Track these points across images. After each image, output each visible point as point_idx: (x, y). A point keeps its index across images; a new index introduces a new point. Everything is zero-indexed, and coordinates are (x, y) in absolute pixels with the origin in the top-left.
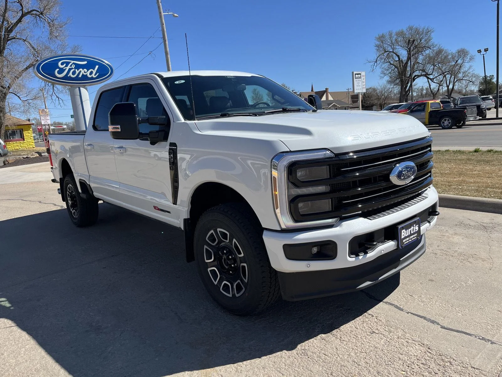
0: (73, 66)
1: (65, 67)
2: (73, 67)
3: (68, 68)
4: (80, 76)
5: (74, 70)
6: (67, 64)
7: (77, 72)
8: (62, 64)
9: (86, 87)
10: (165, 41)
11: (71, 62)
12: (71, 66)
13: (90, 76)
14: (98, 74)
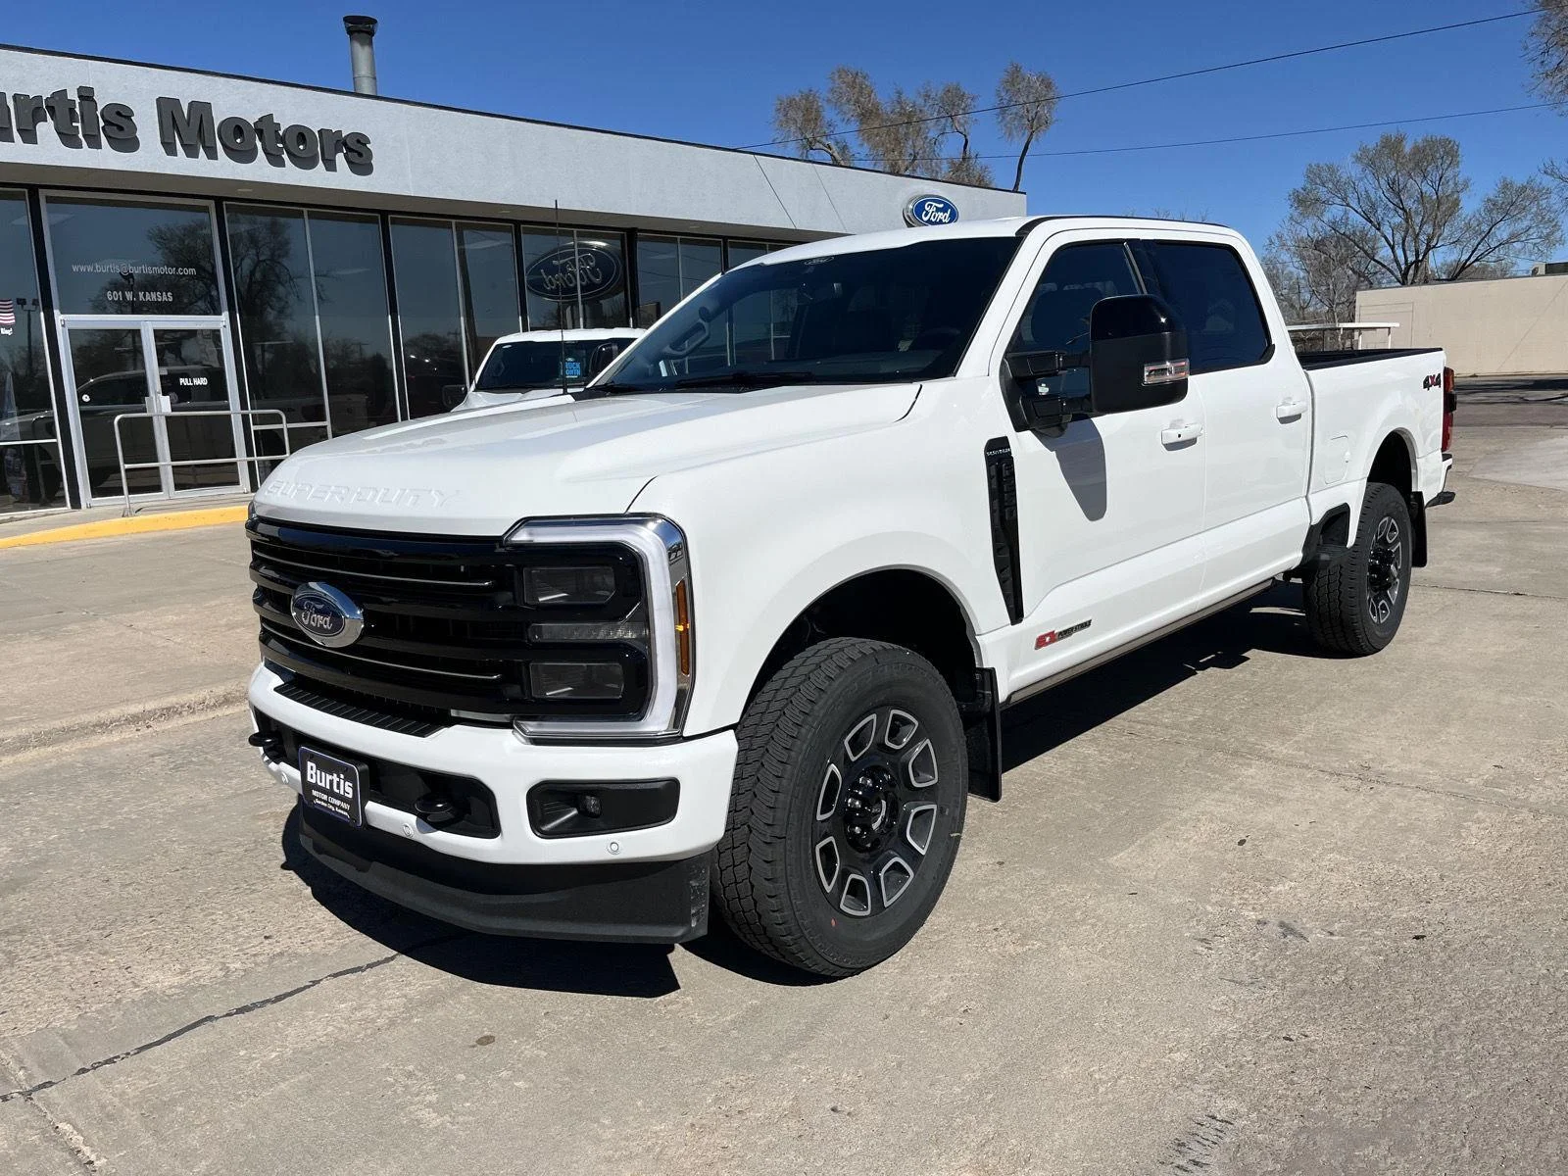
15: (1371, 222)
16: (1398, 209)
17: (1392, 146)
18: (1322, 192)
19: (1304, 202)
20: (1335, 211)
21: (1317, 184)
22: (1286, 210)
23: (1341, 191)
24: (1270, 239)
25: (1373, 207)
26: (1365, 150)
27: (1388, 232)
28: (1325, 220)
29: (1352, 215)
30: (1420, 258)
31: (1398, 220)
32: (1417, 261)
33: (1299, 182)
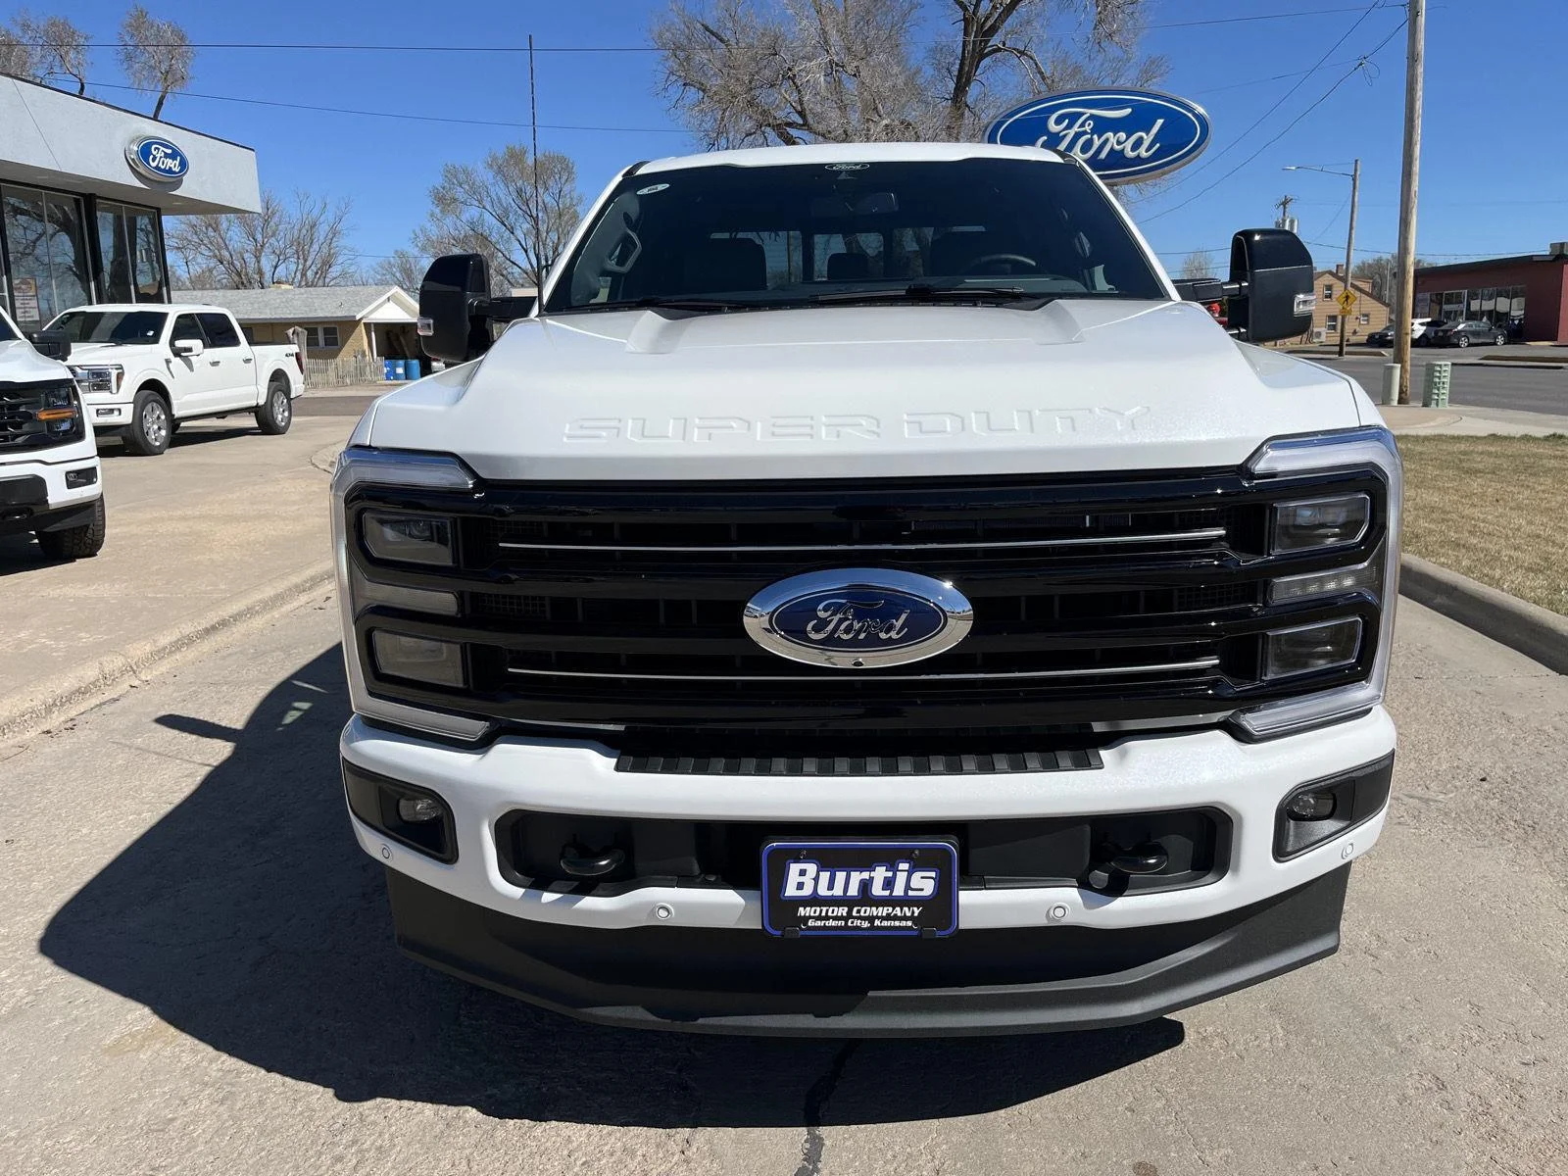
0: (1089, 124)
1: (1064, 130)
2: (1087, 128)
3: (1072, 133)
4: (1103, 155)
5: (1089, 136)
6: (1073, 118)
7: (1097, 143)
8: (1058, 122)
9: (1115, 188)
10: (1415, 14)
11: (1083, 114)
12: (1082, 125)
13: (1130, 154)
14: (1158, 145)
15: (505, 225)
16: (527, 216)
17: (515, 157)
18: (460, 193)
19: (444, 201)
20: (471, 212)
21: (453, 184)
22: (429, 205)
23: (477, 193)
24: (414, 231)
25: (506, 211)
26: (495, 159)
27: (521, 237)
28: (463, 218)
29: (487, 215)
30: (550, 262)
31: (526, 226)
32: (547, 266)
33: (438, 181)
